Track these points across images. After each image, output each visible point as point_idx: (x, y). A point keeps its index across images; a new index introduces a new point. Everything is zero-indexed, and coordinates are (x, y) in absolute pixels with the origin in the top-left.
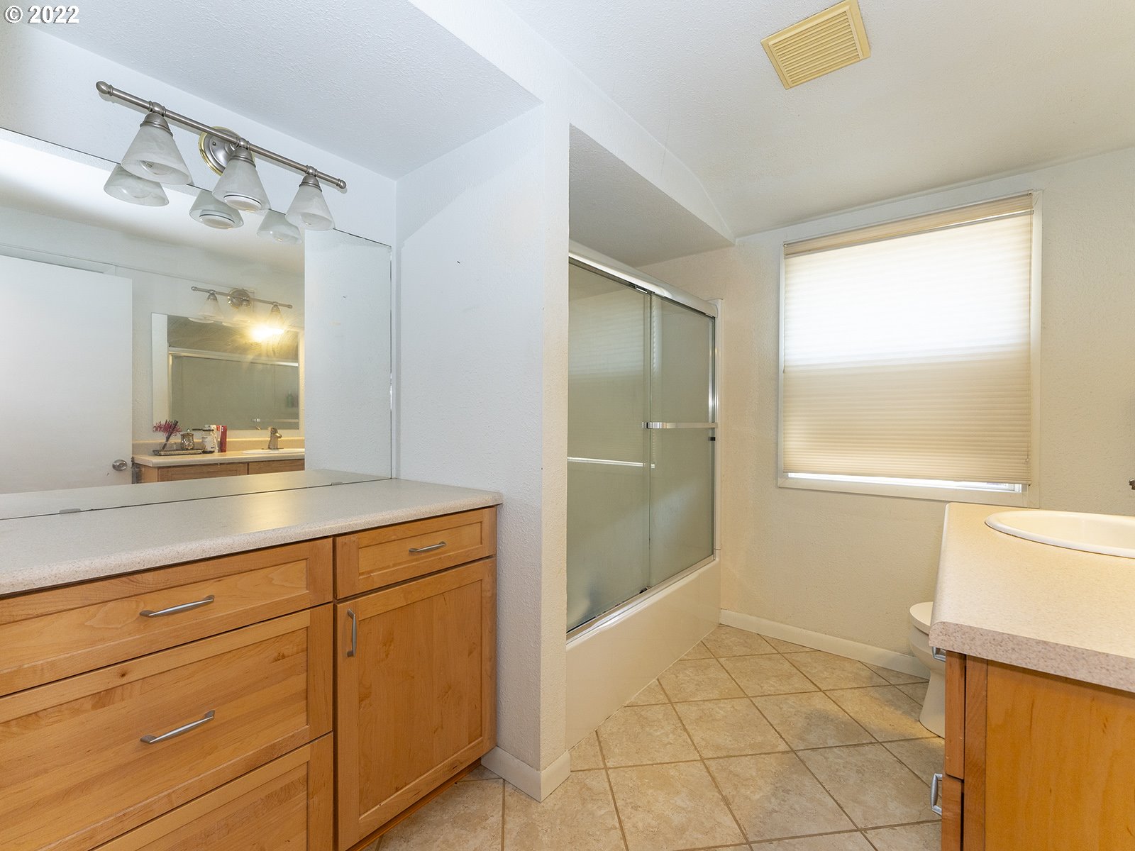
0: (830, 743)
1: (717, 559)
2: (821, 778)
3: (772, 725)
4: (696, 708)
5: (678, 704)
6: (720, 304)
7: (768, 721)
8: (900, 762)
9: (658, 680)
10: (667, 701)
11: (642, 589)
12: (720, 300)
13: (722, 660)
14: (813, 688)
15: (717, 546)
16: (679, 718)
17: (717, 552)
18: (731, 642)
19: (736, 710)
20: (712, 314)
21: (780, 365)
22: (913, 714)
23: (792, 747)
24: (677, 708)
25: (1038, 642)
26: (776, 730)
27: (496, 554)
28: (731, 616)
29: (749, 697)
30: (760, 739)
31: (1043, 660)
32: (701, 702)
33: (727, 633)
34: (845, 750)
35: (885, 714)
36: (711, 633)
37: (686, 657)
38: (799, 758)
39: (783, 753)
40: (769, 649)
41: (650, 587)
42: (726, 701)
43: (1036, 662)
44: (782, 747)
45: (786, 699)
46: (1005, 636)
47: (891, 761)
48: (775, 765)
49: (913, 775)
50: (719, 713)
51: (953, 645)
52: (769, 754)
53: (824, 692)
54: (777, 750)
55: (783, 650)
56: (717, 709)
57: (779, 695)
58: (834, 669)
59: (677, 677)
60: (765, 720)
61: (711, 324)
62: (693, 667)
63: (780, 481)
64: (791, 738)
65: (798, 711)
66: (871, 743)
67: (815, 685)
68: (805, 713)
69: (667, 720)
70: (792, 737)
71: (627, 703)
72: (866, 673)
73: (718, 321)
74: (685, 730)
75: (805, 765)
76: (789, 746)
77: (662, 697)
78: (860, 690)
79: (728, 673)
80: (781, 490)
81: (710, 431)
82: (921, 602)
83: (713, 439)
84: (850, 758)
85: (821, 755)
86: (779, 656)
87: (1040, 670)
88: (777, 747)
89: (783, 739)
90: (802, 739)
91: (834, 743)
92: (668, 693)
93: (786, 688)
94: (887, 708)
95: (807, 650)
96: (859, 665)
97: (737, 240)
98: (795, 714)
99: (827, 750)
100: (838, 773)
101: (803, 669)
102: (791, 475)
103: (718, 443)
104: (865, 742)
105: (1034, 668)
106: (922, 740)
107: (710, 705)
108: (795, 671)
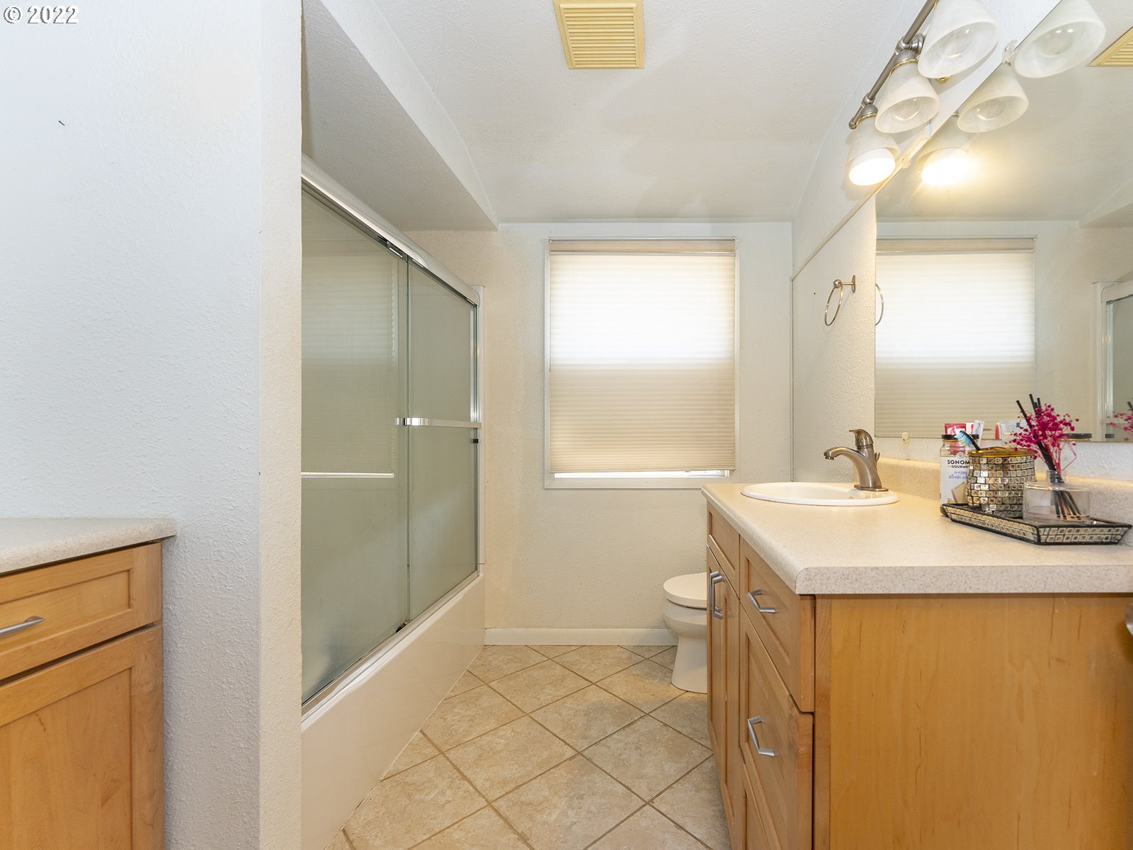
0: (610, 731)
1: (481, 575)
2: (608, 769)
3: (555, 735)
4: (473, 748)
5: (452, 751)
6: (481, 291)
7: (551, 732)
8: (665, 725)
9: (421, 731)
10: (437, 753)
11: (399, 625)
12: (482, 288)
13: (493, 684)
14: (586, 683)
15: (481, 560)
16: (456, 767)
17: (481, 567)
18: (499, 661)
19: (517, 732)
20: (474, 301)
21: (546, 362)
22: (666, 679)
23: (578, 749)
24: (450, 756)
25: (872, 569)
26: (560, 739)
27: (160, 621)
28: (497, 634)
29: (527, 714)
30: (546, 754)
31: (875, 584)
32: (479, 739)
33: (494, 654)
34: (622, 732)
35: (646, 686)
36: (477, 658)
37: (452, 694)
38: (586, 758)
39: (570, 759)
40: (539, 658)
41: (409, 621)
42: (504, 727)
43: (870, 586)
44: (569, 753)
45: (564, 703)
46: (851, 570)
47: (659, 727)
48: (565, 774)
49: (676, 732)
50: (499, 744)
51: (814, 588)
52: (557, 766)
53: (595, 684)
54: (565, 758)
55: (552, 655)
56: (497, 740)
57: (557, 701)
58: (600, 659)
59: (445, 720)
60: (547, 732)
61: (472, 313)
62: (462, 702)
63: (547, 482)
64: (575, 741)
65: (577, 711)
66: (641, 717)
67: (587, 680)
68: (583, 710)
69: (440, 775)
70: (576, 739)
71: (384, 774)
72: (625, 655)
73: (480, 309)
74: (465, 778)
75: (592, 762)
76: (574, 749)
77: (430, 751)
78: (624, 671)
79: (502, 696)
80: (547, 491)
81: (472, 432)
82: (675, 576)
83: (476, 441)
84: (628, 739)
85: (604, 746)
86: (549, 662)
87: (874, 593)
88: (564, 755)
89: (568, 745)
90: (585, 738)
91: (612, 730)
92: (436, 742)
93: (562, 692)
94: (647, 681)
95: (574, 648)
96: (619, 649)
97: (500, 225)
98: (575, 716)
99: (608, 739)
100: (621, 757)
101: (574, 668)
102: (557, 475)
103: (481, 445)
104: (636, 718)
105: (870, 592)
106: (677, 699)
107: (488, 738)
108: (567, 672)
